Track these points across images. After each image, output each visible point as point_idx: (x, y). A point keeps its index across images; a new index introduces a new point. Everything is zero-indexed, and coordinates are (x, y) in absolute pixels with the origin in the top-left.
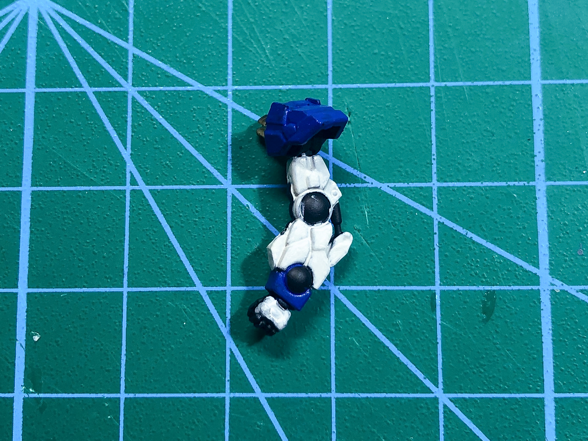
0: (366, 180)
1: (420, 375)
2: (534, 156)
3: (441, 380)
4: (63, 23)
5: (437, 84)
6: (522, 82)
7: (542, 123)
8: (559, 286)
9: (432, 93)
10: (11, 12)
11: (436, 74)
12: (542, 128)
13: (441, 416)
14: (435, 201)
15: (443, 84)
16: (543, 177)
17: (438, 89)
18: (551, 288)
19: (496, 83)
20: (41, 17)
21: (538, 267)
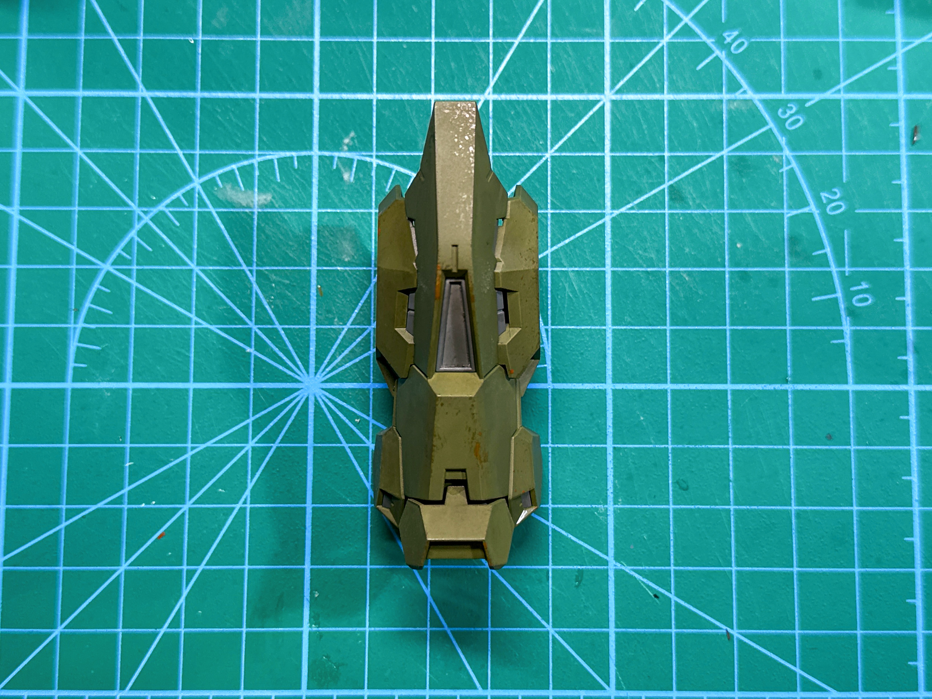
1: (539, 617)
2: (607, 490)
3: (551, 621)
4: (330, 404)
5: (552, 446)
6: (601, 446)
7: (612, 470)
8: (619, 566)
9: (550, 451)
10: (298, 396)
11: (552, 440)
12: (612, 474)
13: (551, 641)
14: (550, 516)
15: (556, 446)
16: (612, 503)
17: (553, 449)
18: (615, 568)
19: (587, 446)
20: (316, 400)
21: (608, 555)
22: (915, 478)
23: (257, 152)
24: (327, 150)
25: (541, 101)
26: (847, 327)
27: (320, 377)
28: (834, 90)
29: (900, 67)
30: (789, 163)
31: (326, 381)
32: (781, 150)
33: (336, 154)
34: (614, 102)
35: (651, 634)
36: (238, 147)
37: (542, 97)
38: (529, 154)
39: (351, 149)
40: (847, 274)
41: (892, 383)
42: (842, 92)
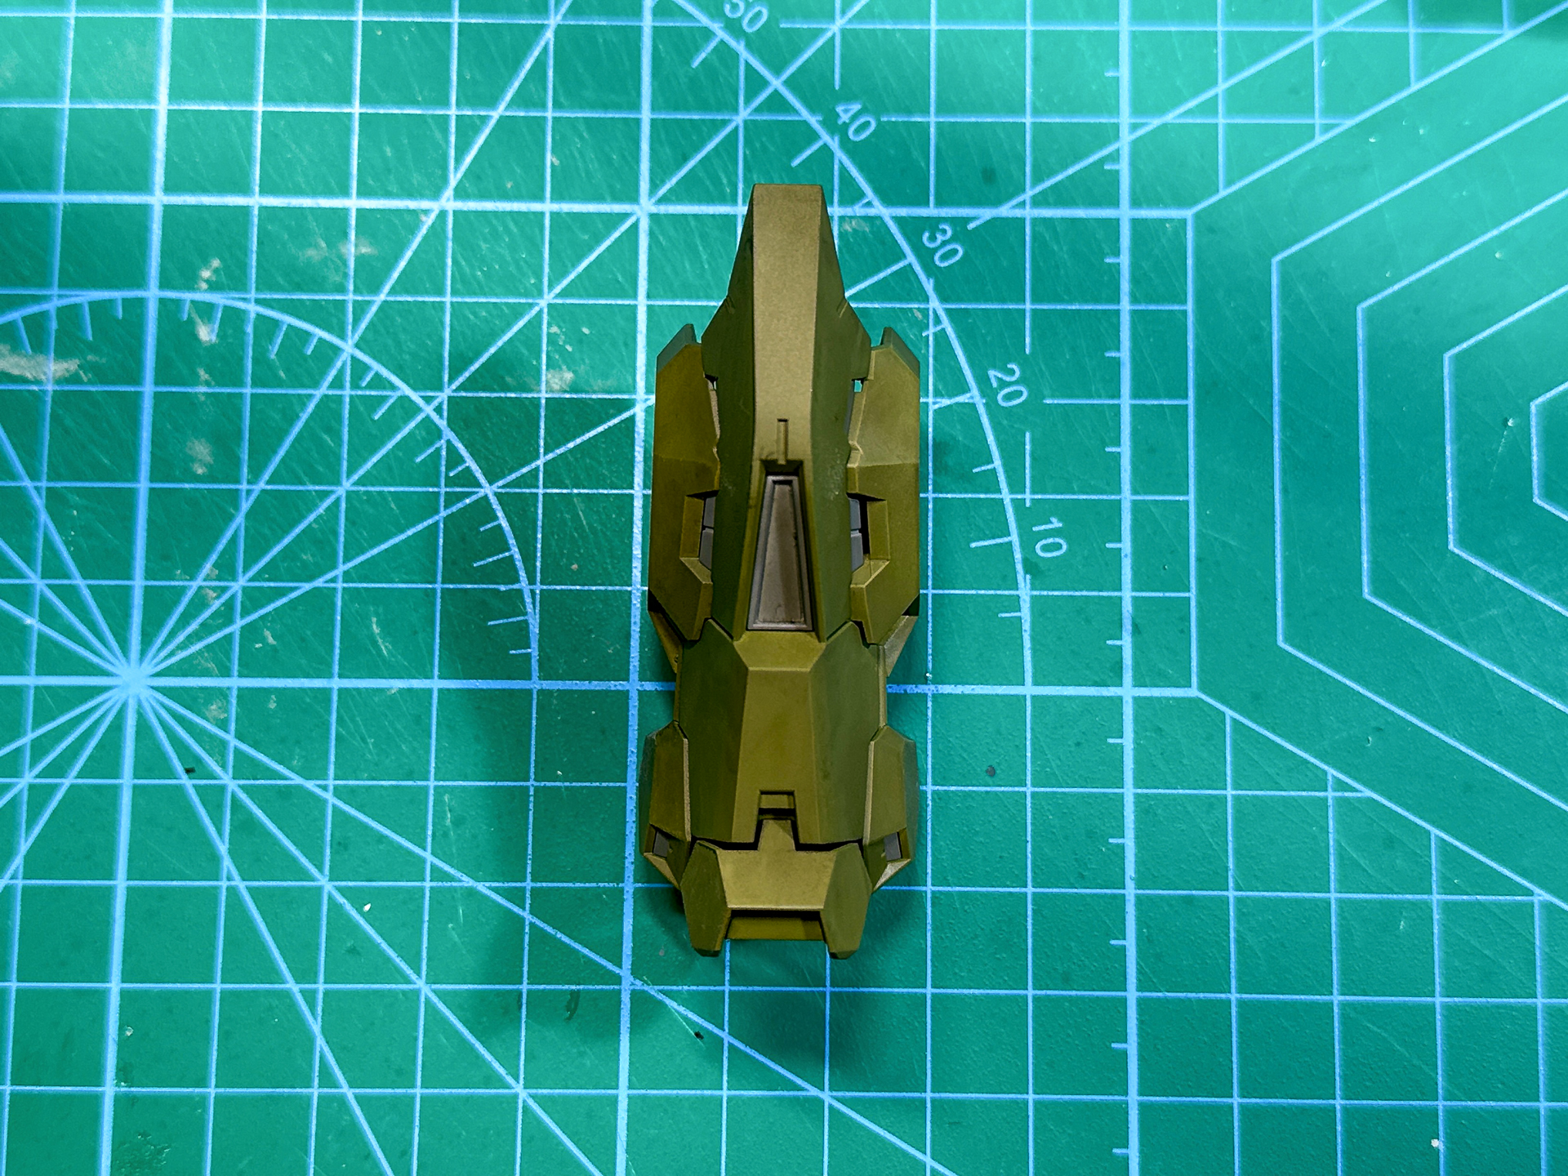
0: (463, 879)
1: (502, 1071)
2: (625, 858)
3: (522, 1076)
4: (162, 713)
5: (536, 784)
6: (618, 784)
7: (634, 825)
8: (639, 985)
9: (532, 793)
10: (109, 699)
11: (536, 773)
12: (633, 831)
13: (520, 1112)
14: (528, 901)
15: (543, 784)
16: (631, 880)
17: (537, 789)
18: (632, 987)
19: (594, 784)
20: (140, 707)
21: (621, 967)
22: (1129, 841)
23: (55, 291)
24: (173, 288)
25: (535, 213)
26: (1025, 591)
27: (149, 668)
28: (1014, 202)
29: (1124, 167)
30: (938, 321)
31: (158, 675)
32: (927, 299)
33: (188, 296)
34: (654, 217)
35: (688, 1098)
36: (24, 282)
37: (536, 207)
38: (511, 300)
39: (214, 287)
40: (1028, 505)
41: (1096, 684)
42: (1028, 207)
